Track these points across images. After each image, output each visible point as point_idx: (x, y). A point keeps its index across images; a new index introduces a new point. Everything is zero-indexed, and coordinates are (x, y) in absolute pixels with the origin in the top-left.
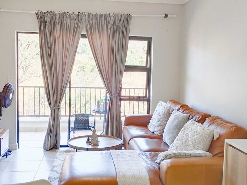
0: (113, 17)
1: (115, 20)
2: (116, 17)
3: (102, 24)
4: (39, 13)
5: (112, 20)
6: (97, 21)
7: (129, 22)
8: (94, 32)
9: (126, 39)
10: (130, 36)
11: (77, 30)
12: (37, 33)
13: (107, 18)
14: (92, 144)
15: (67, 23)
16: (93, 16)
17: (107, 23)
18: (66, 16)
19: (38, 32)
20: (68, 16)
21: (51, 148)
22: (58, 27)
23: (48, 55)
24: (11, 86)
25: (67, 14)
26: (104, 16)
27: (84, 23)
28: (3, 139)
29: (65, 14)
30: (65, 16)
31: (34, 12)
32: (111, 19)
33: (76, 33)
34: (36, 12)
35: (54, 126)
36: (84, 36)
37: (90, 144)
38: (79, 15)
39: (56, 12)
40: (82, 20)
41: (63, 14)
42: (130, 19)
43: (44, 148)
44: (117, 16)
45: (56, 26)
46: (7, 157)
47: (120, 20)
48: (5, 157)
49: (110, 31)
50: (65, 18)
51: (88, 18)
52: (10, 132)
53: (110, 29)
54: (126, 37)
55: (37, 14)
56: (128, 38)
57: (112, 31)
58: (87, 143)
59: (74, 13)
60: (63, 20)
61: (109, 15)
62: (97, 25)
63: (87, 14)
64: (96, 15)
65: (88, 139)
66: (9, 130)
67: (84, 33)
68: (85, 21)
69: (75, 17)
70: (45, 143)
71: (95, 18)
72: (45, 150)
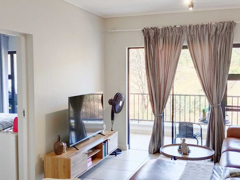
0: (215, 26)
1: (217, 29)
2: (217, 26)
3: (204, 34)
4: (145, 30)
5: (214, 29)
6: (199, 32)
7: (233, 29)
8: (195, 43)
9: (229, 47)
10: (234, 43)
11: (178, 42)
12: (143, 48)
13: (208, 28)
14: (182, 153)
15: (169, 36)
16: (194, 27)
17: (209, 33)
18: (169, 30)
19: (144, 46)
20: (170, 30)
21: (154, 152)
22: (161, 40)
23: (152, 67)
24: (121, 95)
25: (169, 28)
26: (205, 26)
27: (186, 35)
28: (109, 140)
29: (168, 28)
30: (167, 30)
31: (141, 30)
32: (212, 28)
33: (177, 45)
34: (142, 29)
35: (157, 132)
36: (185, 47)
37: (181, 152)
38: (180, 28)
39: (159, 28)
40: (184, 33)
41: (165, 29)
42: (234, 26)
43: (149, 152)
44: (219, 25)
45: (159, 40)
46: (116, 156)
47: (223, 29)
48: (115, 155)
49: (212, 40)
50: (167, 32)
51: (189, 30)
52: (119, 134)
53: (212, 38)
54: (229, 44)
55: (143, 31)
56: (231, 45)
57: (214, 40)
58: (179, 151)
59: (176, 26)
60: (166, 34)
61: (211, 24)
62: (199, 35)
63: (188, 25)
64: (197, 26)
65: (180, 148)
66: (118, 132)
67: (185, 44)
68: (186, 32)
69: (177, 30)
70: (150, 147)
71: (196, 29)
72: (150, 153)
